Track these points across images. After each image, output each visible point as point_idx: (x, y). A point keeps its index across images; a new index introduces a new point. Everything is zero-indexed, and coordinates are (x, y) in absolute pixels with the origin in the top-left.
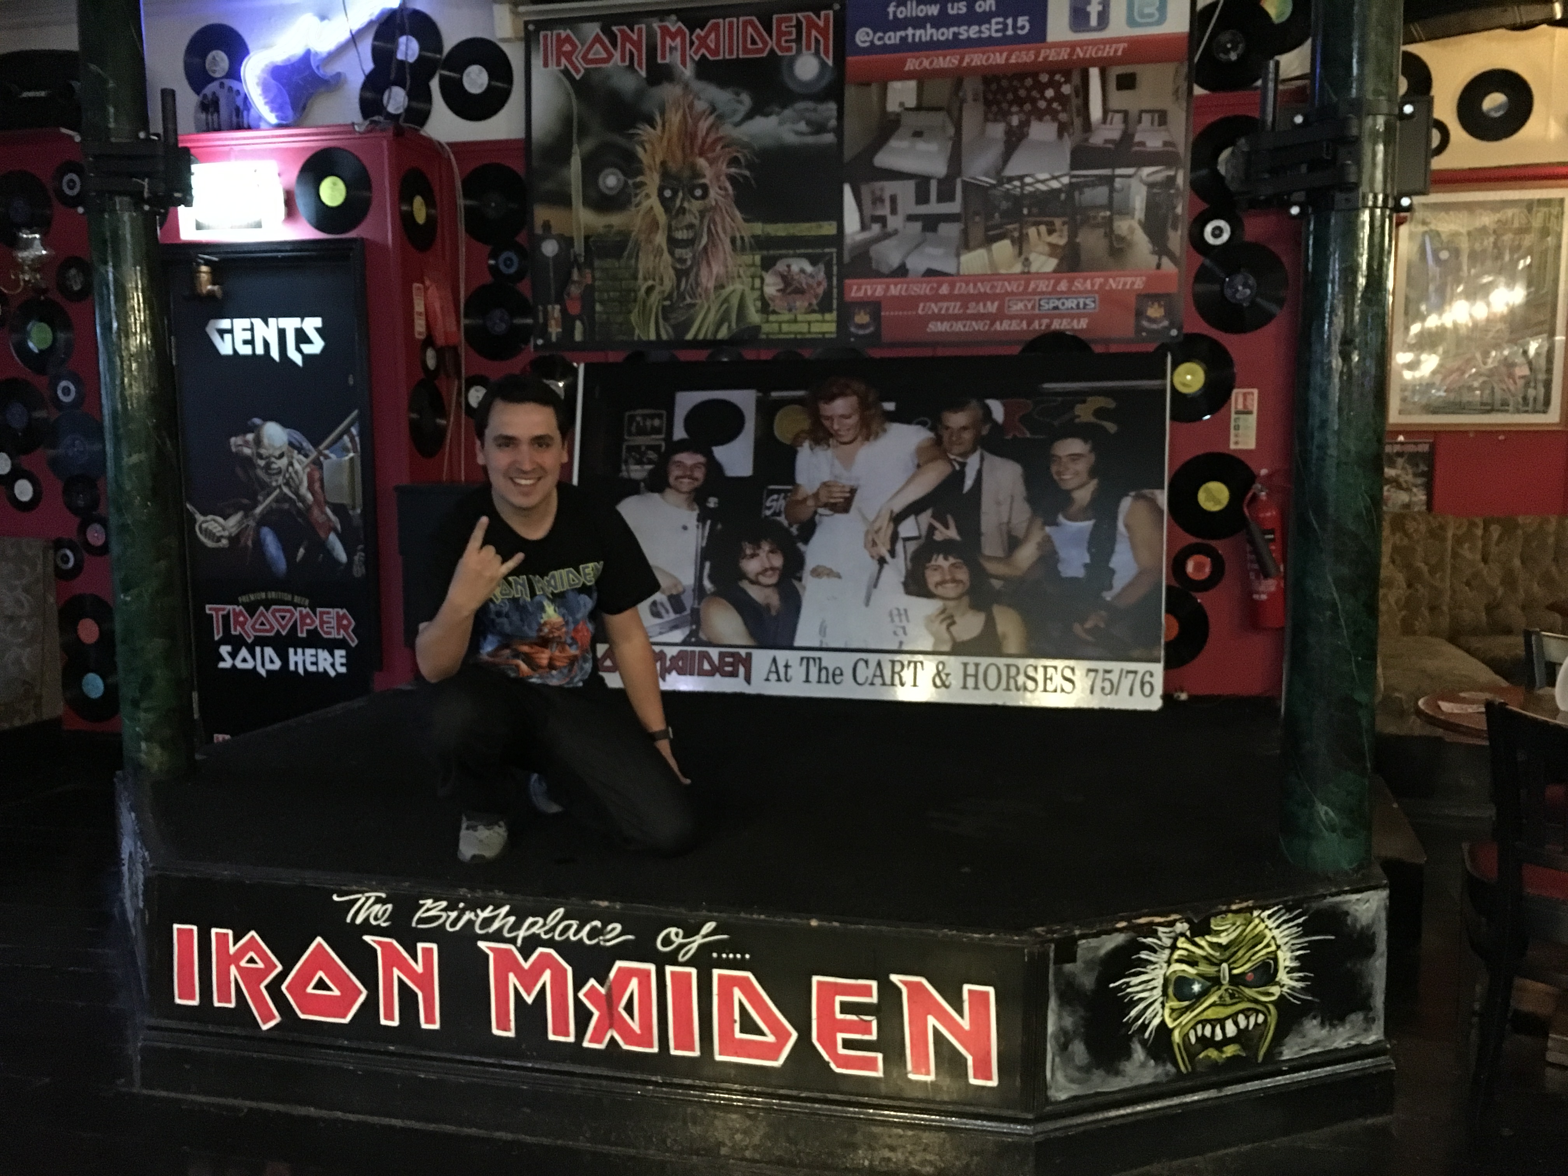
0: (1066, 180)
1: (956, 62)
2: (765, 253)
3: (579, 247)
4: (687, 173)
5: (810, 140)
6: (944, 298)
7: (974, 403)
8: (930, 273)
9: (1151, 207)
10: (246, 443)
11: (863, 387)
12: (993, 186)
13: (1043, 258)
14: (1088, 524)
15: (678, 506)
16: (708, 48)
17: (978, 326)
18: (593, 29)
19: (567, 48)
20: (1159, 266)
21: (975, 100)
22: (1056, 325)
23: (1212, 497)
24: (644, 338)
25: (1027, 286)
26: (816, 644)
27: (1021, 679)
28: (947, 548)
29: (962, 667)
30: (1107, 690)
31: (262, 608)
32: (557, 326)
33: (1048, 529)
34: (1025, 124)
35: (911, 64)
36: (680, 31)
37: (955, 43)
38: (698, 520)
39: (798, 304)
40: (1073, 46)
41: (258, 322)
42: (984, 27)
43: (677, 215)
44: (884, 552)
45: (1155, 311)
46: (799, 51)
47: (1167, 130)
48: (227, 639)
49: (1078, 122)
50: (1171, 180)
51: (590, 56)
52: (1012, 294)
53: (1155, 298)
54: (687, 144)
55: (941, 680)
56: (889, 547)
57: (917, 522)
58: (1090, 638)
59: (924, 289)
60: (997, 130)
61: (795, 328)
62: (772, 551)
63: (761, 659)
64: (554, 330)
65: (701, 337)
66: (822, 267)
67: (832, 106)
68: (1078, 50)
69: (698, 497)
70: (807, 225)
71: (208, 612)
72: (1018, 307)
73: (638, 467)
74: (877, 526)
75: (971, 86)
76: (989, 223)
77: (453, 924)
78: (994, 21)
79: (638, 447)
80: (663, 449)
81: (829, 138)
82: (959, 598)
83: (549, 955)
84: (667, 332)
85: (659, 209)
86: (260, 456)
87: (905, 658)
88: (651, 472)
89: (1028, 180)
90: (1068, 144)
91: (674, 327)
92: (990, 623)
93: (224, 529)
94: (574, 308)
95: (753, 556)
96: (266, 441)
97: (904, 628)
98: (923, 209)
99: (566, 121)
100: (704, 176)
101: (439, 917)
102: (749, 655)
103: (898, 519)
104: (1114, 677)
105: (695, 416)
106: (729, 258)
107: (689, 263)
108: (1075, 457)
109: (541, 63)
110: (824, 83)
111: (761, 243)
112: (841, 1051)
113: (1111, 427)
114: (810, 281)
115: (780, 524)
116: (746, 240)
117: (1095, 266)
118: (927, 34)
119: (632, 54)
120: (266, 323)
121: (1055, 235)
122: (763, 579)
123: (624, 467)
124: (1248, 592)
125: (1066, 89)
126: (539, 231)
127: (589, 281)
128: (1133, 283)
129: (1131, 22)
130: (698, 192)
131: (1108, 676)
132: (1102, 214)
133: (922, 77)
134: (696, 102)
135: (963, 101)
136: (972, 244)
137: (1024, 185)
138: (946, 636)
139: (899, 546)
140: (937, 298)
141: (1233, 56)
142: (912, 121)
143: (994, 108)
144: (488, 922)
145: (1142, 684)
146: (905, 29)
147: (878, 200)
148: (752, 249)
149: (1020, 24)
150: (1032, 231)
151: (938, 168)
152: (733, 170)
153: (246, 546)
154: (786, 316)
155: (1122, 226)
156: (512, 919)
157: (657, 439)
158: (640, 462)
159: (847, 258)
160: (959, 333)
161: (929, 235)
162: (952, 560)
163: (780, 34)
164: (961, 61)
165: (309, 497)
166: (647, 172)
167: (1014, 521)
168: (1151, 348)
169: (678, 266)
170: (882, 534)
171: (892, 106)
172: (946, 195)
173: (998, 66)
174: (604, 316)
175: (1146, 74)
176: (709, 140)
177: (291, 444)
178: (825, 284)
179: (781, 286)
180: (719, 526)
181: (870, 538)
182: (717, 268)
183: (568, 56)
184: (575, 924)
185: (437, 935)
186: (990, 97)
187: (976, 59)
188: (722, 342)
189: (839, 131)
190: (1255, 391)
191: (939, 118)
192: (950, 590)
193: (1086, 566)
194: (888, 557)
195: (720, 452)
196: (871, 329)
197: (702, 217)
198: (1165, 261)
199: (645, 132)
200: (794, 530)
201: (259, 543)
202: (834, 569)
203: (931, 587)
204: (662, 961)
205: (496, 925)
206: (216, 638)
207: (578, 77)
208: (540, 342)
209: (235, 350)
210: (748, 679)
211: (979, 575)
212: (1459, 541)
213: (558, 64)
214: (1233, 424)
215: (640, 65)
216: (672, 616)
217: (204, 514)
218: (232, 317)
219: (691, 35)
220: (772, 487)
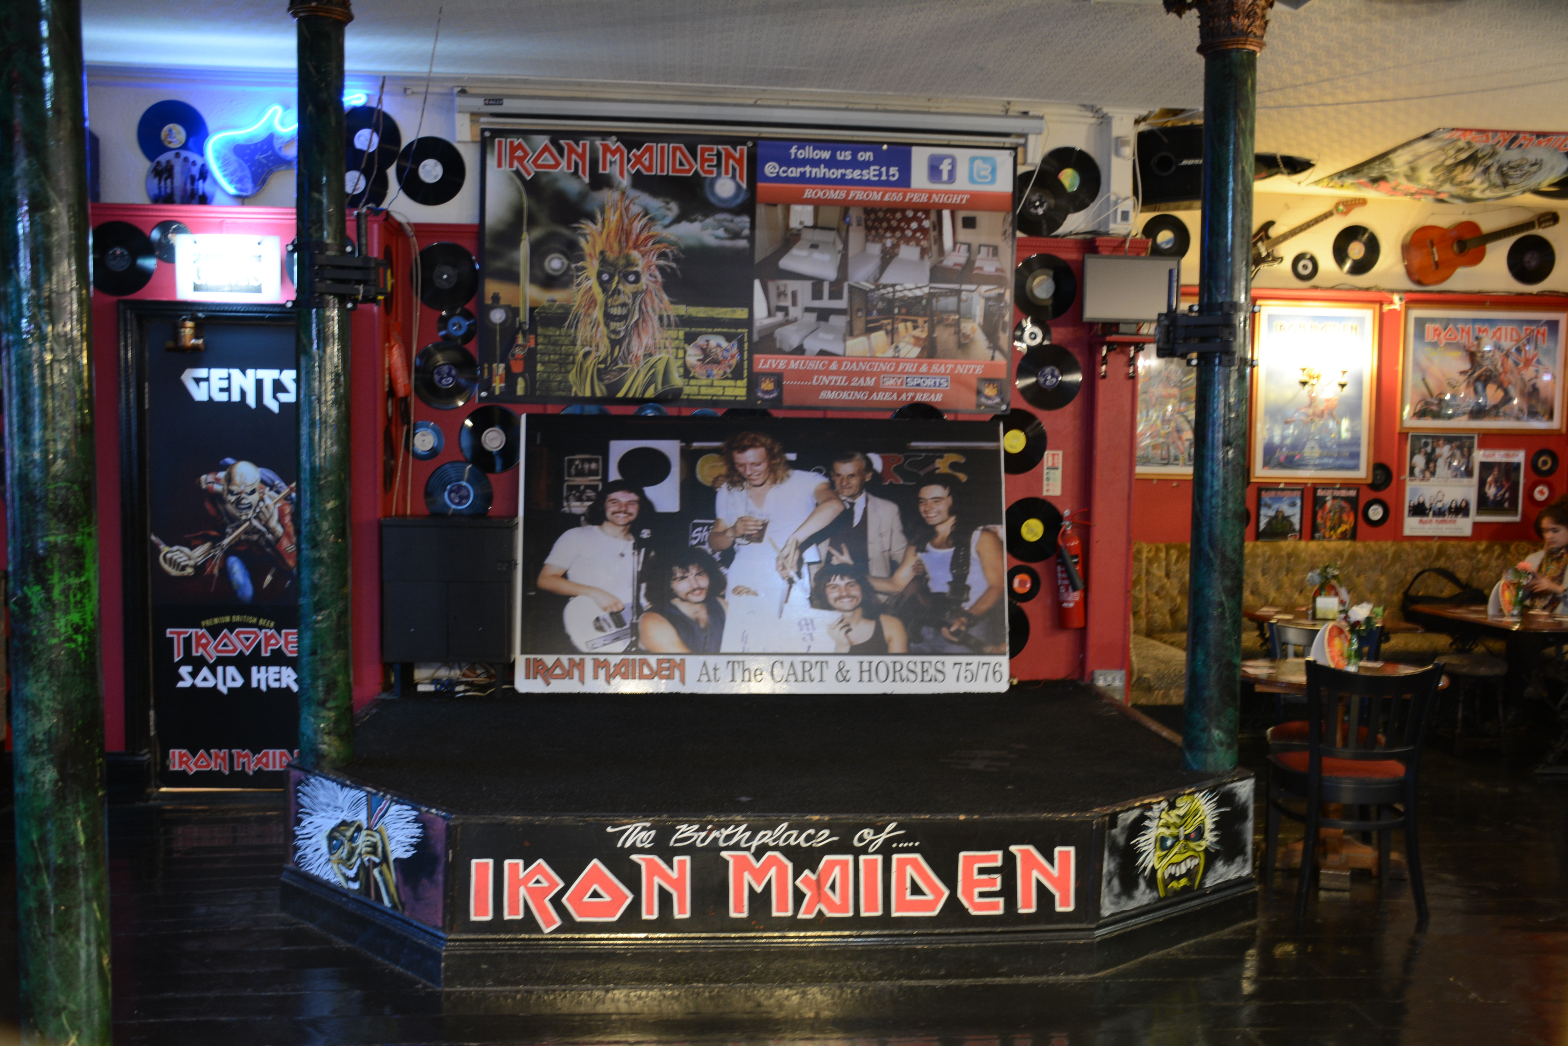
0: (926, 290)
1: (844, 196)
2: (688, 329)
3: (524, 316)
4: (622, 262)
5: (728, 243)
6: (834, 373)
7: (858, 456)
8: (822, 353)
9: (988, 315)
10: (217, 481)
11: (769, 441)
12: (872, 291)
13: (909, 347)
14: (950, 551)
15: (616, 537)
16: (643, 165)
17: (859, 396)
18: (543, 141)
19: (519, 153)
20: (993, 358)
21: (859, 225)
22: (919, 398)
23: (1031, 531)
24: (580, 394)
25: (897, 366)
26: (740, 651)
27: (905, 672)
28: (842, 570)
29: (858, 665)
30: (969, 678)
31: (225, 631)
32: (501, 382)
33: (920, 555)
34: (896, 246)
35: (809, 193)
36: (618, 149)
37: (842, 181)
38: (634, 548)
39: (715, 372)
40: (931, 193)
41: (236, 373)
42: (865, 172)
43: (613, 294)
44: (792, 573)
45: (990, 391)
46: (719, 174)
47: (999, 260)
48: (188, 659)
49: (935, 248)
50: (1001, 296)
51: (540, 162)
52: (885, 372)
53: (990, 381)
54: (623, 238)
55: (842, 675)
56: (796, 569)
57: (818, 550)
58: (955, 639)
59: (816, 364)
60: (875, 249)
61: (712, 391)
62: (698, 574)
63: (693, 663)
64: (498, 385)
65: (630, 395)
66: (735, 343)
67: (745, 220)
68: (934, 196)
69: (633, 529)
70: (724, 310)
71: (168, 635)
72: (890, 383)
73: (578, 504)
74: (785, 553)
75: (855, 214)
76: (869, 318)
77: (703, 841)
78: (872, 168)
79: (578, 486)
80: (600, 488)
81: (743, 243)
82: (853, 610)
83: (775, 857)
84: (601, 390)
85: (597, 290)
86: (231, 492)
87: (814, 659)
88: (590, 507)
89: (898, 288)
90: (927, 264)
91: (607, 386)
92: (879, 630)
93: (190, 559)
94: (517, 367)
95: (683, 578)
96: (237, 479)
97: (811, 635)
98: (817, 304)
99: (518, 212)
100: (637, 265)
101: (691, 837)
102: (683, 661)
103: (803, 547)
104: (973, 667)
105: (626, 461)
106: (657, 333)
107: (622, 334)
108: (937, 500)
109: (495, 163)
110: (739, 200)
111: (684, 322)
112: (977, 900)
113: (963, 477)
114: (725, 354)
115: (704, 552)
116: (672, 319)
117: (946, 356)
118: (820, 172)
119: (576, 164)
120: (244, 373)
121: (918, 330)
122: (691, 597)
123: (565, 504)
124: (1058, 603)
125: (926, 224)
126: (488, 301)
127: (533, 346)
128: (974, 370)
129: (972, 180)
130: (632, 278)
131: (969, 667)
132: (952, 317)
133: (818, 204)
134: (631, 206)
135: (849, 225)
136: (856, 332)
137: (894, 292)
138: (845, 641)
139: (805, 570)
140: (828, 373)
141: (1040, 211)
142: (808, 235)
143: (873, 232)
144: (729, 837)
145: (994, 673)
146: (805, 166)
147: (781, 294)
148: (677, 326)
149: (891, 173)
150: (901, 326)
151: (829, 273)
152: (662, 262)
153: (212, 575)
154: (705, 382)
155: (967, 327)
156: (748, 834)
157: (594, 480)
158: (579, 499)
159: (756, 337)
160: (845, 401)
161: (822, 323)
162: (847, 580)
163: (703, 160)
164: (848, 194)
165: (279, 530)
166: (588, 259)
167: (894, 549)
168: (988, 418)
169: (613, 336)
170: (790, 558)
171: (794, 223)
172: (836, 294)
173: (875, 202)
174: (545, 375)
175: (983, 218)
176: (642, 237)
177: (263, 482)
178: (737, 357)
179: (701, 357)
180: (652, 554)
181: (780, 562)
182: (646, 340)
183: (521, 160)
184: (795, 833)
185: (690, 850)
186: (870, 223)
187: (859, 194)
188: (649, 400)
189: (751, 238)
190: (1060, 453)
191: (831, 236)
192: (846, 604)
193: (949, 583)
194: (796, 578)
195: (651, 492)
196: (774, 395)
197: (634, 298)
198: (998, 355)
199: (587, 227)
200: (717, 556)
201: (225, 571)
202: (753, 589)
203: (832, 602)
204: (857, 853)
205: (735, 839)
206: (176, 659)
207: (529, 178)
208: (484, 394)
209: (210, 398)
210: (683, 680)
211: (868, 590)
212: (1150, 562)
213: (511, 165)
214: (1045, 477)
215: (584, 172)
216: (614, 629)
217: (171, 545)
218: (210, 367)
219: (629, 153)
220: (696, 521)
